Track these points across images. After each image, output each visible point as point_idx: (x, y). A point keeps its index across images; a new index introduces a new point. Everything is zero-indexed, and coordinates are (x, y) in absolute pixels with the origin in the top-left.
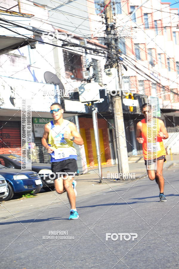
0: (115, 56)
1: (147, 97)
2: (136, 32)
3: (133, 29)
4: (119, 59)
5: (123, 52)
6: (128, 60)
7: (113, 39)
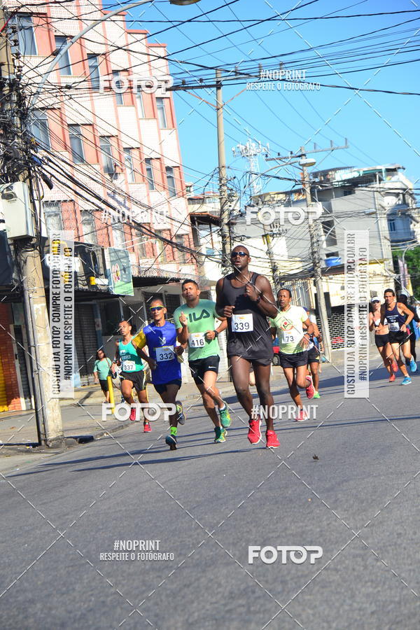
0: (21, 154)
1: (103, 250)
2: (71, 98)
3: (62, 90)
4: (31, 162)
5: (43, 144)
6: (54, 163)
7: (17, 113)
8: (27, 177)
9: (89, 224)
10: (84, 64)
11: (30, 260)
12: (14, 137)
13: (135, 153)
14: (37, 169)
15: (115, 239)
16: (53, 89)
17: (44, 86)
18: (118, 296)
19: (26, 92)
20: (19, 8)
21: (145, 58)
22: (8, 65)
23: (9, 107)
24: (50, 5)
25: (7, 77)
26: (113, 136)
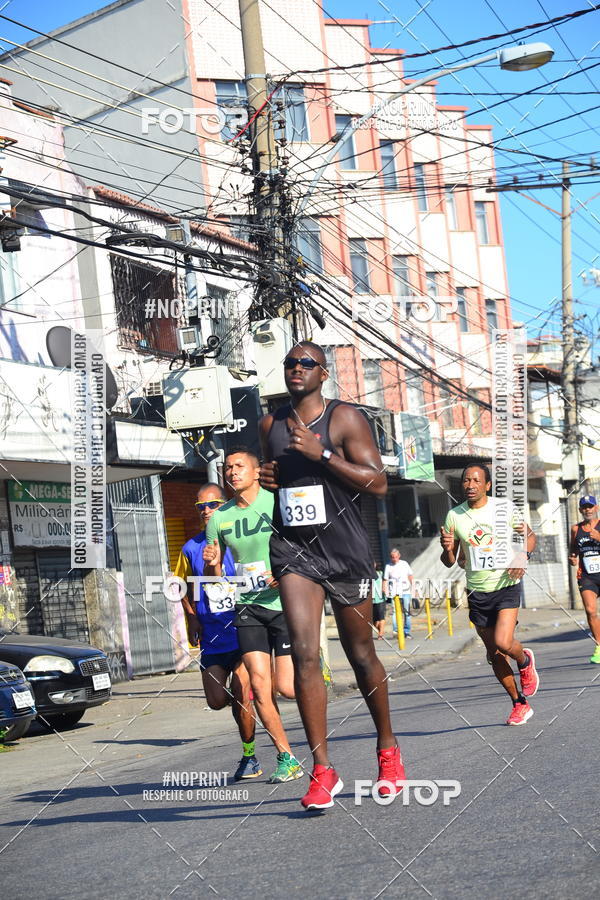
0: (283, 279)
1: (392, 416)
2: (355, 202)
3: (343, 190)
4: (296, 290)
5: (312, 265)
6: (328, 293)
7: (279, 222)
8: (291, 311)
9: (374, 378)
10: (374, 154)
12: (273, 256)
13: (442, 281)
14: (303, 301)
15: (409, 401)
16: (331, 189)
17: (319, 185)
18: (412, 482)
19: (293, 192)
20: (288, 76)
21: (462, 146)
22: (270, 155)
23: (268, 214)
24: (331, 71)
25: (268, 172)
26: (412, 255)
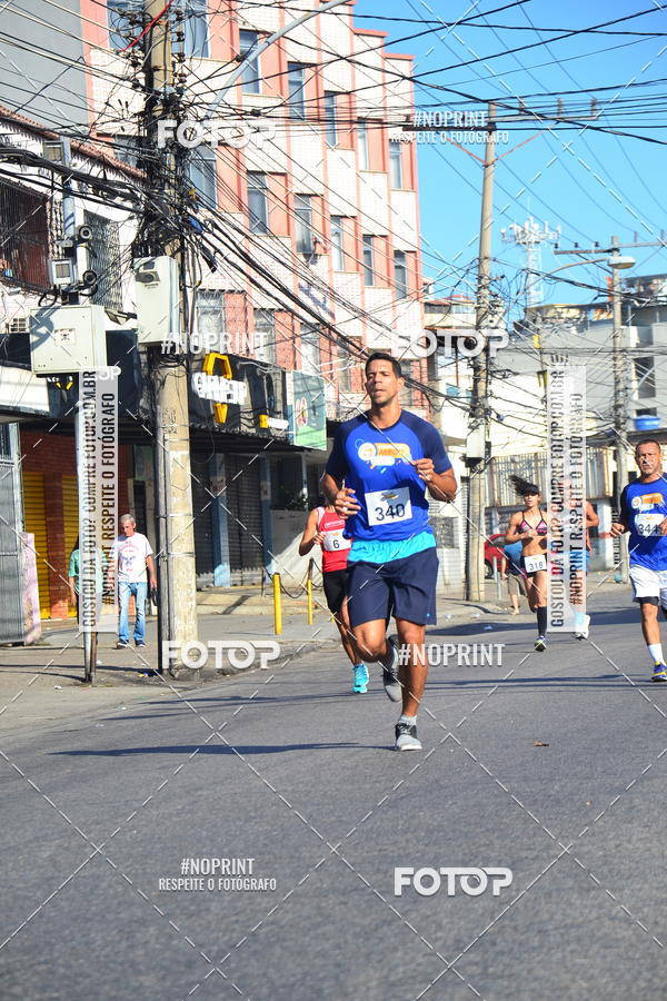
0: (172, 213)
1: (284, 374)
3: (245, 117)
5: (205, 198)
6: (222, 232)
7: (171, 148)
8: (178, 250)
9: (266, 331)
10: (281, 79)
11: (170, 382)
12: (162, 185)
13: (348, 225)
14: (193, 239)
15: (303, 358)
16: (232, 115)
17: (218, 109)
18: (301, 449)
19: (189, 115)
21: (378, 77)
22: (165, 70)
25: (162, 90)
26: (316, 195)
